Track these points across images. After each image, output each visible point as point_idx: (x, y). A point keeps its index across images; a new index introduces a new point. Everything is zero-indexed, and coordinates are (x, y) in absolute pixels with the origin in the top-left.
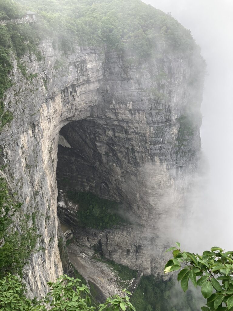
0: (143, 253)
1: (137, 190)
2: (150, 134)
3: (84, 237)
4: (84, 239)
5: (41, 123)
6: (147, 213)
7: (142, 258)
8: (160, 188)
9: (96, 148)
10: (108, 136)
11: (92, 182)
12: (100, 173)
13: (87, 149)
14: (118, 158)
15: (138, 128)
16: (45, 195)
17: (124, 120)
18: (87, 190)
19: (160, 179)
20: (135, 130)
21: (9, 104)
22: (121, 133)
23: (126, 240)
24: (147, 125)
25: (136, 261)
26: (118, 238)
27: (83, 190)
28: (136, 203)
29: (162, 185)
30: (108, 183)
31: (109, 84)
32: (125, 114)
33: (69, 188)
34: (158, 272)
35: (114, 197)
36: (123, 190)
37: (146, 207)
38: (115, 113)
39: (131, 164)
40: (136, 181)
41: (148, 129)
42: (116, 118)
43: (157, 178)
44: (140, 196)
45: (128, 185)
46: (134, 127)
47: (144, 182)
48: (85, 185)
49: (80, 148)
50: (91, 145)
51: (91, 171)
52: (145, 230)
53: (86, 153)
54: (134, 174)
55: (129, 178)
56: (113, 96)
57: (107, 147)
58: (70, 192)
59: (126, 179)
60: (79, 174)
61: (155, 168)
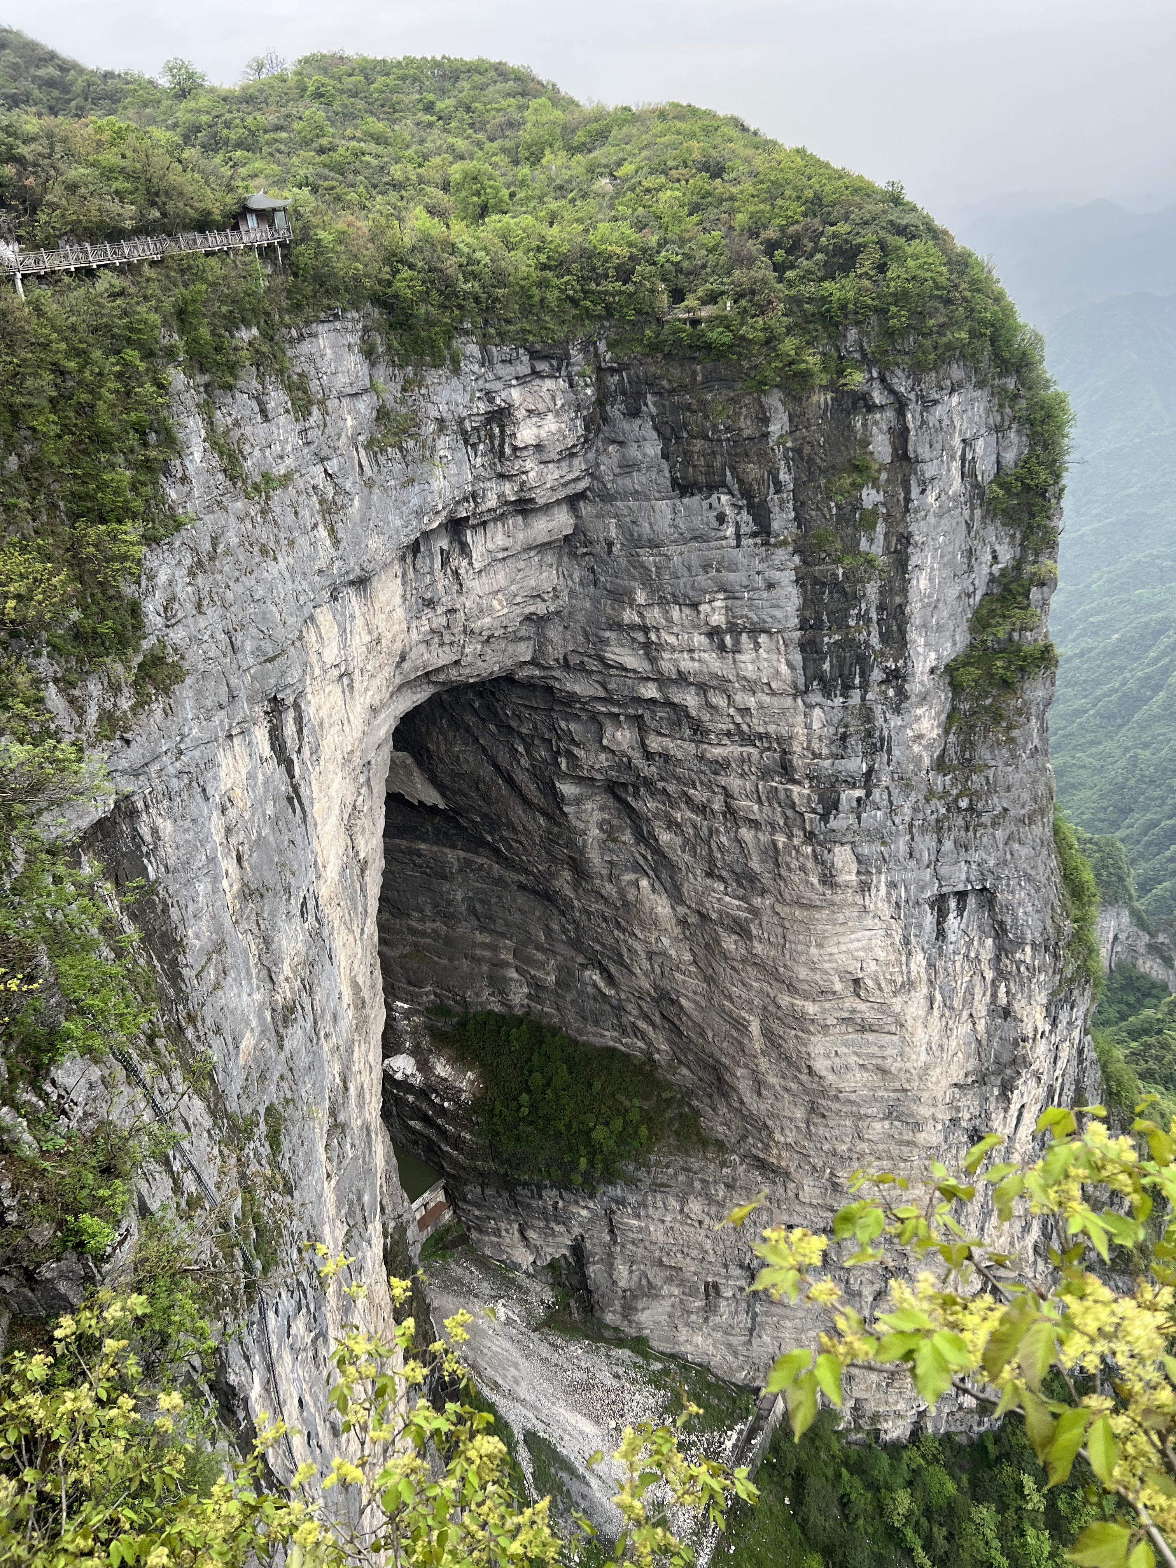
1: (750, 1002)
2: (809, 742)
3: (503, 1226)
4: (504, 1233)
5: (309, 696)
6: (799, 1114)
7: (777, 1327)
8: (859, 996)
9: (561, 809)
10: (613, 752)
11: (542, 966)
12: (575, 922)
13: (518, 813)
14: (658, 851)
15: (751, 716)
16: (325, 1026)
17: (686, 680)
18: (517, 1001)
19: (862, 954)
20: (738, 725)
21: (166, 609)
22: (674, 738)
23: (700, 1238)
24: (795, 699)
25: (750, 1341)
26: (661, 1228)
27: (503, 1004)
28: (746, 1066)
29: (869, 982)
30: (613, 969)
31: (616, 516)
32: (691, 651)
33: (435, 994)
34: (857, 1400)
35: (644, 1037)
36: (683, 1002)
37: (793, 1086)
38: (647, 645)
39: (721, 878)
40: (744, 961)
41: (800, 718)
42: (648, 667)
43: (843, 948)
44: (767, 1033)
45: (710, 980)
46: (732, 711)
47: (785, 966)
48: (506, 980)
49: (485, 809)
50: (537, 793)
51: (537, 913)
52: (790, 1194)
53: (514, 830)
54: (738, 930)
55: (712, 947)
56: (635, 567)
57: (611, 802)
58: (439, 1010)
59: (701, 953)
60: (483, 929)
61: (837, 898)
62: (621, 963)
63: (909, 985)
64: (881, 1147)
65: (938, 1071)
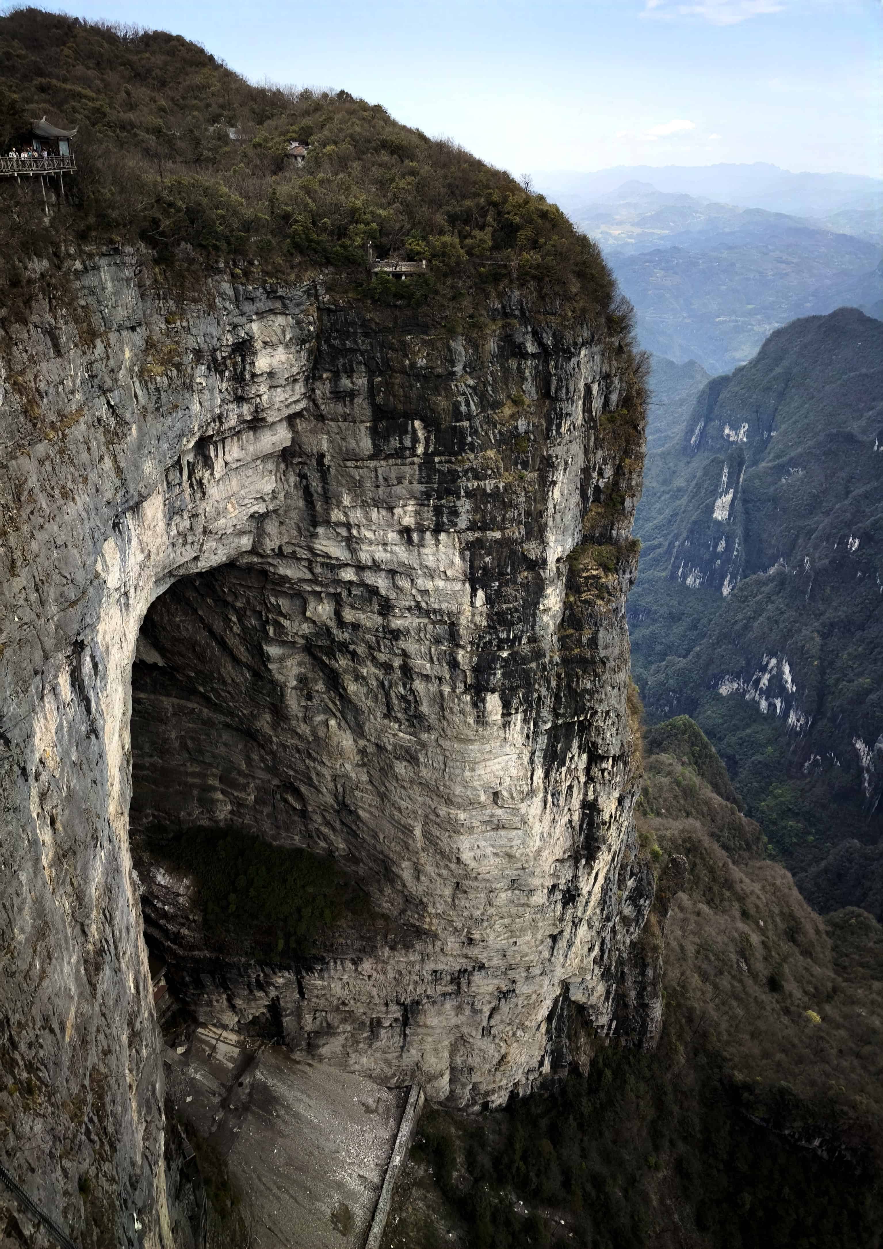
0: (425, 1026)
1: (415, 812)
2: (473, 615)
3: (214, 998)
4: (215, 1003)
6: (448, 892)
7: (422, 1041)
8: (496, 804)
9: (266, 666)
10: (314, 622)
11: (244, 789)
12: (272, 753)
13: (228, 670)
14: (346, 699)
15: (429, 595)
17: (378, 566)
18: (222, 817)
19: (501, 773)
20: (418, 603)
22: (365, 612)
23: (368, 988)
24: (464, 584)
25: (401, 1056)
26: (340, 985)
27: (210, 819)
28: (409, 860)
29: (505, 794)
30: (303, 789)
31: (328, 433)
32: (385, 544)
33: (153, 815)
34: (474, 1084)
35: (326, 839)
36: (361, 813)
37: (444, 872)
38: (349, 539)
39: (397, 720)
40: (412, 782)
41: (467, 599)
42: (348, 556)
43: (489, 770)
44: (426, 834)
45: (383, 796)
46: (414, 592)
47: (444, 785)
48: (213, 802)
49: (200, 667)
50: (246, 654)
51: (240, 747)
52: (437, 949)
53: (224, 683)
54: (408, 757)
55: (386, 771)
56: (342, 476)
57: (307, 659)
58: (157, 828)
59: (376, 774)
60: (193, 760)
61: (486, 733)
62: (310, 783)
63: (532, 793)
64: (504, 909)
65: (547, 852)
